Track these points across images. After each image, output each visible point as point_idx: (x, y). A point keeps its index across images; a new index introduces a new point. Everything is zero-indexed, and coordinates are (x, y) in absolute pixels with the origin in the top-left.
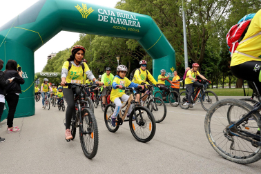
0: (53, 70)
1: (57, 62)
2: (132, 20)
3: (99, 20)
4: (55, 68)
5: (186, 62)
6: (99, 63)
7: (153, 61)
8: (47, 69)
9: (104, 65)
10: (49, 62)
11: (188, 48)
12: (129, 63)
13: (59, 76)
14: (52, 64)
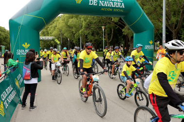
1: (51, 27)
2: (117, 2)
3: (90, 4)
4: (49, 32)
5: (164, 35)
6: (87, 31)
7: (134, 34)
11: (166, 19)
12: (113, 30)
13: (53, 40)
14: (47, 29)
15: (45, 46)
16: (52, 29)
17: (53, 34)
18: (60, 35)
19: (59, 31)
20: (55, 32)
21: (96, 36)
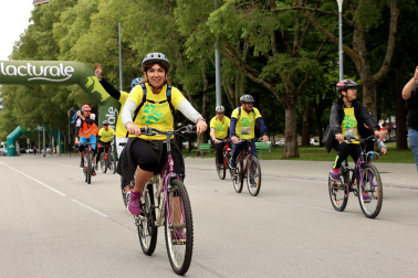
0: (53, 53)
1: (72, 18)
4: (61, 43)
6: (249, 18)
8: (29, 48)
9: (270, 23)
10: (36, 16)
12: (394, 13)
13: (78, 79)
14: (50, 28)
15: (39, 120)
16: (73, 28)
17: (77, 48)
18: (112, 53)
19: (109, 32)
20: (89, 40)
21: (302, 52)
